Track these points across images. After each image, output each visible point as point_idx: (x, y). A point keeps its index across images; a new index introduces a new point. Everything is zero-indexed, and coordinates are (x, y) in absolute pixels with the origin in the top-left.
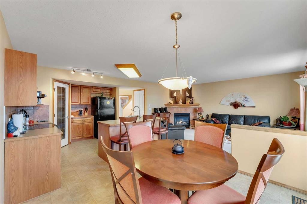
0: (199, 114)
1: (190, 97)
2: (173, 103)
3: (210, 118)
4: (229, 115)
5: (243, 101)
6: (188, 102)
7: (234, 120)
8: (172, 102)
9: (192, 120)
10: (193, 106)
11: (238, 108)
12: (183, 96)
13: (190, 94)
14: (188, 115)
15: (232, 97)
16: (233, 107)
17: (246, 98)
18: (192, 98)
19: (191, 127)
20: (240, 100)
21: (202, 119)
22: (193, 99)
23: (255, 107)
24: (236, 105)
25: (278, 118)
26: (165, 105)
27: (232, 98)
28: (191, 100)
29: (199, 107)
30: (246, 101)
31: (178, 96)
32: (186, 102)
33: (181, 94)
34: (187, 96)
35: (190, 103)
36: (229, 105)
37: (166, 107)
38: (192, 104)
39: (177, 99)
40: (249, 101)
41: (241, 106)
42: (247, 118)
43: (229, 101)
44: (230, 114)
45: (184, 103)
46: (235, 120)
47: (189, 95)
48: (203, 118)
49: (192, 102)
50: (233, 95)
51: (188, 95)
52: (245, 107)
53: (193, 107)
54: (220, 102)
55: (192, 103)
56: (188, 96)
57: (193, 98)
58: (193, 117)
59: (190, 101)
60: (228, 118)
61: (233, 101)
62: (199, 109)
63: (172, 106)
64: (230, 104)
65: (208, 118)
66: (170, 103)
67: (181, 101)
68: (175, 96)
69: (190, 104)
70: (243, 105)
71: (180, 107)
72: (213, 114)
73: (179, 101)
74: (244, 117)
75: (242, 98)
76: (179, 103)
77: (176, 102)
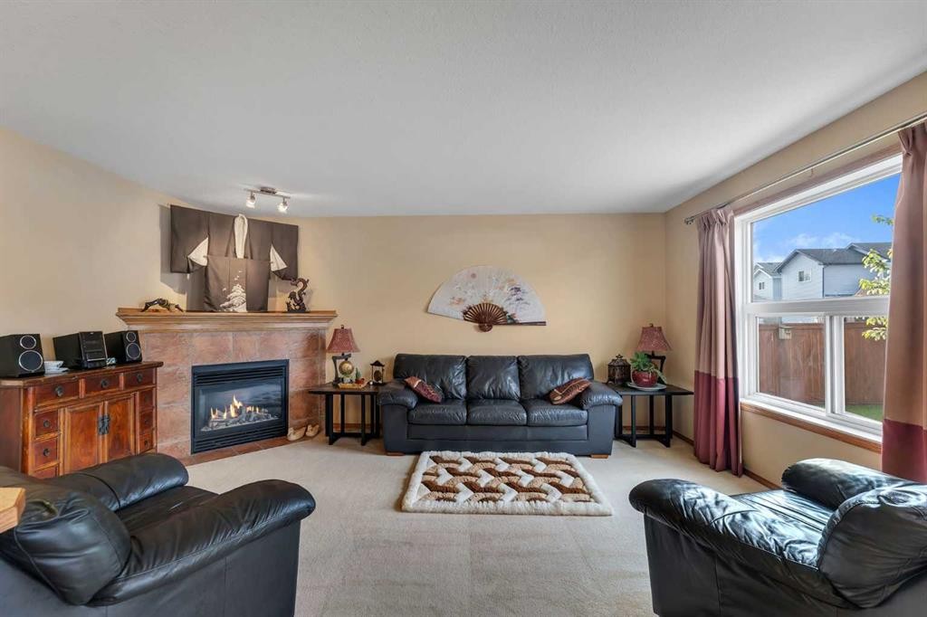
0: (339, 362)
1: (290, 275)
2: (184, 307)
3: (387, 376)
4: (464, 357)
5: (508, 302)
6: (279, 301)
7: (488, 377)
8: (178, 299)
9: (297, 394)
10: (305, 320)
11: (490, 327)
12: (252, 267)
13: (292, 258)
14: (277, 371)
15: (470, 285)
16: (477, 324)
17: (518, 290)
18: (301, 285)
19: (297, 429)
20: (500, 299)
21: (356, 386)
22: (305, 286)
23: (543, 323)
24: (485, 318)
25: (613, 360)
26: (123, 314)
27: (473, 288)
28: (296, 290)
29: (336, 324)
30: (518, 300)
31: (222, 265)
32: (266, 301)
33: (240, 254)
34: (274, 268)
35: (288, 304)
36: (460, 315)
37: (134, 328)
38: (302, 309)
39: (212, 282)
40: (526, 303)
41: (501, 320)
42: (530, 367)
43: (460, 300)
44: (468, 356)
45: (258, 304)
46: (491, 380)
47: (282, 265)
48: (358, 381)
49: (300, 303)
50: (474, 276)
51: (277, 263)
52: (513, 322)
53: (300, 326)
54: (425, 304)
55: (299, 307)
56: (278, 273)
57: (305, 283)
58: (304, 375)
59: (292, 296)
60: (464, 371)
61: (474, 300)
62: (339, 336)
63: (180, 320)
64: (465, 313)
65: (377, 375)
66: (162, 302)
67: (238, 295)
68: (204, 262)
69: (290, 311)
70: (511, 318)
71: (237, 326)
72: (399, 357)
73: (229, 296)
74: (519, 363)
75: (507, 289)
76: (224, 307)
77: (206, 300)
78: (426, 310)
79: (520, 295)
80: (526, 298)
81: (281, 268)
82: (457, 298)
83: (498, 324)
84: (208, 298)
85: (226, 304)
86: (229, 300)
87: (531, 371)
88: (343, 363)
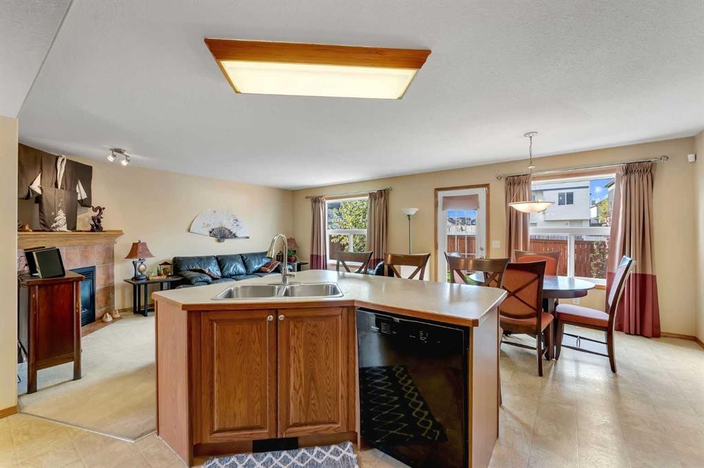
1: (88, 203)
4: (214, 256)
5: (233, 227)
9: (100, 290)
10: (102, 237)
11: (223, 240)
12: (67, 196)
13: (89, 191)
15: (213, 217)
17: (237, 220)
18: (98, 210)
20: (228, 225)
22: (101, 212)
23: (249, 237)
27: (215, 218)
28: (95, 216)
30: (237, 225)
31: (49, 194)
34: (79, 198)
35: (92, 225)
36: (207, 233)
39: (46, 208)
40: (240, 227)
41: (229, 236)
42: (248, 259)
43: (208, 225)
45: (73, 225)
47: (85, 196)
49: (99, 224)
52: (235, 236)
53: (100, 242)
54: (188, 227)
56: (82, 201)
57: (101, 210)
58: (104, 278)
59: (93, 219)
60: (217, 263)
61: (215, 225)
62: (141, 247)
64: (210, 232)
67: (61, 217)
68: (39, 192)
69: (93, 230)
72: (175, 259)
73: (56, 219)
74: (242, 257)
75: (232, 220)
76: (54, 228)
77: (42, 222)
78: (189, 231)
79: (238, 223)
80: (240, 224)
81: (83, 198)
82: (206, 223)
83: (228, 238)
84: (44, 221)
85: (54, 225)
86: (56, 222)
87: (249, 261)
88: (140, 266)
